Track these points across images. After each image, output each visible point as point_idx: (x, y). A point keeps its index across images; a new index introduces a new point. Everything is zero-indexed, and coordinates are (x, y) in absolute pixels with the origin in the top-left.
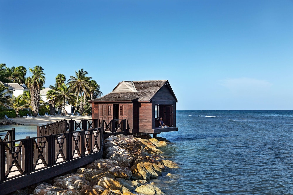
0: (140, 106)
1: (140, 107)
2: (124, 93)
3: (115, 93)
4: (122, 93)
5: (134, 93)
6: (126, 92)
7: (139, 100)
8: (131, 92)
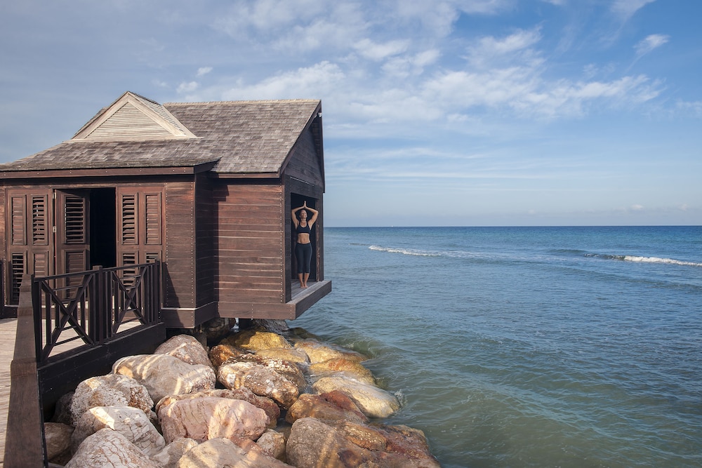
0: (223, 195)
1: (224, 200)
2: (135, 143)
3: (89, 144)
4: (121, 143)
5: (184, 143)
6: (144, 140)
7: (220, 169)
8: (168, 138)
